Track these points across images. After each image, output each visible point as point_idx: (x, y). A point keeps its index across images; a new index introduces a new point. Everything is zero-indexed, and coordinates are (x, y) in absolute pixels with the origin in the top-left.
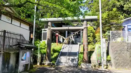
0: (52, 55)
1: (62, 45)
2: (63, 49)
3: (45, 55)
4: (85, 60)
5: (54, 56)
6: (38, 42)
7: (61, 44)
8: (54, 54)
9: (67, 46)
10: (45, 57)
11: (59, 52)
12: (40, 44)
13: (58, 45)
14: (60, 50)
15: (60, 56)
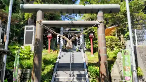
0: (43, 70)
1: (58, 52)
2: (60, 58)
3: (29, 70)
4: (103, 77)
5: (45, 72)
6: (17, 47)
7: (56, 52)
8: (46, 67)
9: (65, 54)
10: (31, 74)
11: (55, 64)
12: (19, 50)
13: (50, 52)
14: (56, 59)
15: (57, 71)
